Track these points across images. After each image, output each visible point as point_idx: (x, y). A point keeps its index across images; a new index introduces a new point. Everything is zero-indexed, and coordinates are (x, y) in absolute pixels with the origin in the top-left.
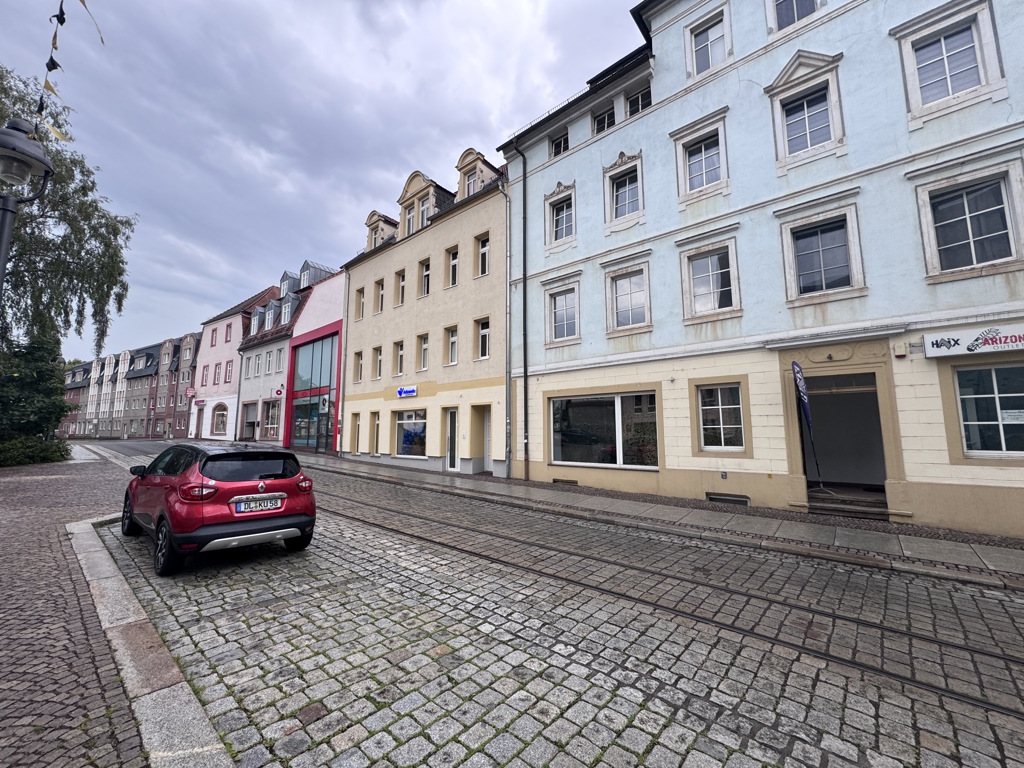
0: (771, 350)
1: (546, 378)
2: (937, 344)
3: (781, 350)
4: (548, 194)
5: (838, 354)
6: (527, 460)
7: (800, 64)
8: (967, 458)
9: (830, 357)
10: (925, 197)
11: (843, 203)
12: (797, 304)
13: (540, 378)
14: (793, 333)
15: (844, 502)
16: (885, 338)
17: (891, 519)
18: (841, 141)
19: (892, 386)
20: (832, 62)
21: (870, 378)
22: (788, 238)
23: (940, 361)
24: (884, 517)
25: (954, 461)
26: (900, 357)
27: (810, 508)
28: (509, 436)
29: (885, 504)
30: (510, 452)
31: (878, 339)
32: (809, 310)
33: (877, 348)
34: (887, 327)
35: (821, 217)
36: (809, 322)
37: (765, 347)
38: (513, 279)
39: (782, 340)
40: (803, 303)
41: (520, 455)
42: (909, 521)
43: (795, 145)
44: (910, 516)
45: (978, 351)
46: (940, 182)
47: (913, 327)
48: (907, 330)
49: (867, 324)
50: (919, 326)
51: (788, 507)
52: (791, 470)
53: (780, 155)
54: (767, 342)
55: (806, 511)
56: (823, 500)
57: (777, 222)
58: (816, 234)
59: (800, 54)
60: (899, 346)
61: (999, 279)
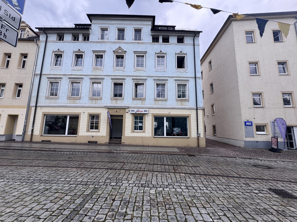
0: (106, 108)
1: (44, 108)
2: (132, 111)
3: (108, 108)
4: (54, 51)
5: (118, 111)
6: (32, 134)
7: (120, 49)
8: (134, 131)
9: (116, 111)
10: (134, 84)
11: (123, 80)
12: (112, 99)
13: (42, 108)
14: (111, 105)
15: (115, 141)
16: (125, 109)
17: (122, 144)
18: (124, 68)
19: (125, 118)
20: (125, 52)
21: (122, 116)
22: (113, 84)
23: (132, 114)
24: (121, 143)
25: (132, 132)
26: (127, 112)
27: (109, 143)
28: (25, 126)
29: (121, 141)
30: (25, 132)
31: (124, 108)
32: (114, 101)
33: (124, 110)
34: (126, 107)
35: (119, 82)
36: (114, 103)
37: (105, 107)
38: (36, 73)
39: (108, 106)
40: (114, 99)
41: (29, 133)
42: (124, 144)
43: (117, 65)
44: (124, 143)
45: (137, 113)
46: (136, 82)
47: (129, 107)
48: (128, 108)
49: (123, 105)
50: (130, 107)
51: (105, 143)
52: (107, 135)
53: (114, 66)
54: (105, 106)
55: (108, 143)
56: (112, 141)
57: (111, 80)
58: (118, 85)
59: (120, 47)
60: (127, 110)
61: (141, 101)
